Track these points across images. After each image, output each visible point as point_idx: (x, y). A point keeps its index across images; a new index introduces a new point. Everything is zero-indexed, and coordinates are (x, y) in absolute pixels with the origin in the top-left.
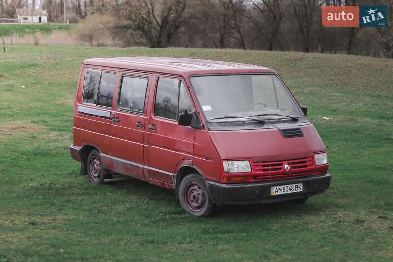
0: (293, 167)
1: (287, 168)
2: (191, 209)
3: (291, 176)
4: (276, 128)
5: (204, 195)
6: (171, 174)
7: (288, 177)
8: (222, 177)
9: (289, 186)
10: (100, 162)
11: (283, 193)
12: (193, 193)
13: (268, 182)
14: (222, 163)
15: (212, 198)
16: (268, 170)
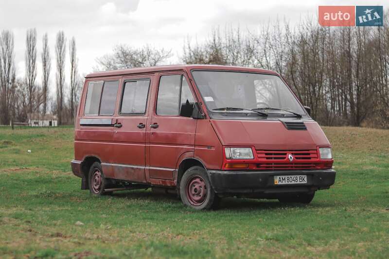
0: (297, 158)
1: (291, 158)
2: (192, 203)
3: (295, 167)
4: (280, 120)
5: (205, 187)
6: (172, 170)
7: (292, 167)
8: (224, 164)
9: (293, 177)
10: (102, 172)
11: (287, 183)
12: (194, 186)
13: (271, 170)
14: (224, 151)
15: (213, 187)
16: (271, 158)
